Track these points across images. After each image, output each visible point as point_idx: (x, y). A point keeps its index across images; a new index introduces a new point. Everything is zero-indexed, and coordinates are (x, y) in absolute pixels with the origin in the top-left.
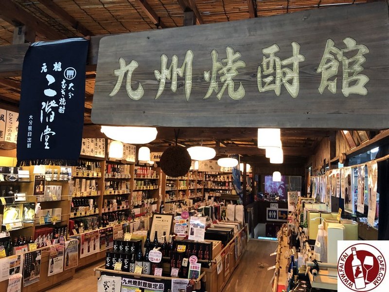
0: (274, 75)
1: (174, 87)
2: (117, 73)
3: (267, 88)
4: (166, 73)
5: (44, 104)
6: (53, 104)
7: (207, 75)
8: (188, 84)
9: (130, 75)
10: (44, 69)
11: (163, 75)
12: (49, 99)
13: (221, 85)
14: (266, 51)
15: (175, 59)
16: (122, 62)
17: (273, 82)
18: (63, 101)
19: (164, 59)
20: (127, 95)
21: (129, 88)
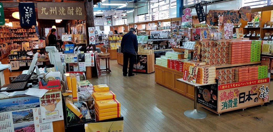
0: (70, 12)
1: (54, 13)
2: (42, 10)
3: (69, 14)
4: (52, 10)
5: (26, 15)
6: (28, 15)
7: (59, 11)
8: (56, 12)
9: (45, 10)
10: (25, 8)
11: (51, 11)
12: (27, 14)
13: (62, 13)
14: (68, 8)
15: (53, 8)
16: (43, 8)
17: (70, 13)
18: (30, 14)
19: (51, 8)
20: (45, 14)
21: (45, 13)
